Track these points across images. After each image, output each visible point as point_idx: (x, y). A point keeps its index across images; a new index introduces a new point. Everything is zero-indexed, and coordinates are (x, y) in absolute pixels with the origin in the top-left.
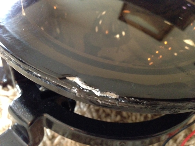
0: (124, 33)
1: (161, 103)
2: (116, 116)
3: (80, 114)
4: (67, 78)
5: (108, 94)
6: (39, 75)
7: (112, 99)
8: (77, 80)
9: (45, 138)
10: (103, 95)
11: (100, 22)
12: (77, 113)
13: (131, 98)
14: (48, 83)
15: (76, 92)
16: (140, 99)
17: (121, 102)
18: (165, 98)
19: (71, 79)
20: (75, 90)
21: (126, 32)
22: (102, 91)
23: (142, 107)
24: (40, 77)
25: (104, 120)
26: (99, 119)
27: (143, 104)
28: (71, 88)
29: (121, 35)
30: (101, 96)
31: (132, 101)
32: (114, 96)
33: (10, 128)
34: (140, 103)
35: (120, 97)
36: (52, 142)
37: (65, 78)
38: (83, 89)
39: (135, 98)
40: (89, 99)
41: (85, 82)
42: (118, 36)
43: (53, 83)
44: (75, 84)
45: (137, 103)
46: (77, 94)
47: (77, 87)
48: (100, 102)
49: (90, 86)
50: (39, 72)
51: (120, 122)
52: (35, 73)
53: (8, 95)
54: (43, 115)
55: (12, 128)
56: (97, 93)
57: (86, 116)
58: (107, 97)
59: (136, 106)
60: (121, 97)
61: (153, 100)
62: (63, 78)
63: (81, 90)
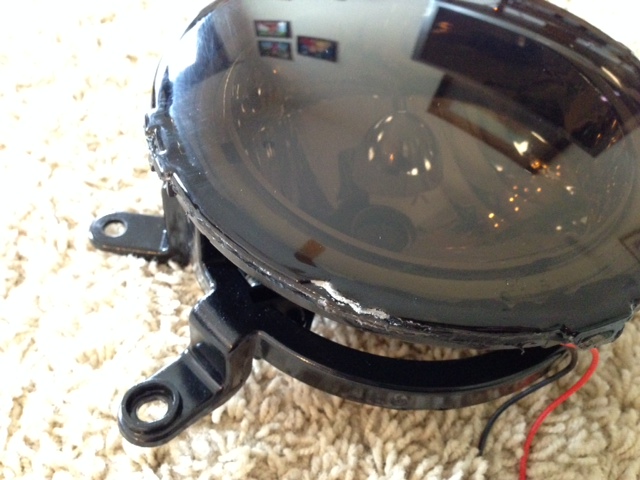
0: (428, 165)
1: (455, 331)
2: (400, 345)
3: (321, 335)
4: (313, 281)
5: (373, 312)
6: (268, 273)
7: (379, 319)
8: (327, 286)
9: (250, 380)
10: (365, 312)
11: (380, 137)
12: (316, 332)
13: (409, 320)
14: (282, 286)
15: (325, 304)
16: (423, 323)
17: (392, 325)
18: (462, 324)
19: (318, 283)
20: (324, 302)
21: (432, 163)
22: (364, 306)
23: (427, 335)
24: (269, 277)
25: (373, 351)
26: (362, 350)
27: (428, 331)
28: (318, 298)
29: (422, 168)
30: (362, 314)
31: (410, 325)
32: (383, 315)
33: (186, 352)
34: (423, 329)
35: (391, 318)
36: (263, 389)
37: (309, 282)
38: (336, 301)
39: (415, 321)
40: (343, 316)
41: (338, 290)
42: (415, 172)
43: (290, 288)
44: (324, 293)
45: (417, 328)
46: (326, 308)
47: (327, 298)
48: (361, 323)
49: (347, 298)
50: (269, 269)
51: (408, 358)
52: (262, 269)
53: (170, 282)
54: (256, 333)
55: (189, 351)
56: (357, 308)
57: (334, 340)
58: (371, 317)
59: (417, 333)
60: (393, 318)
61: (443, 325)
62: (306, 282)
63: (332, 302)
